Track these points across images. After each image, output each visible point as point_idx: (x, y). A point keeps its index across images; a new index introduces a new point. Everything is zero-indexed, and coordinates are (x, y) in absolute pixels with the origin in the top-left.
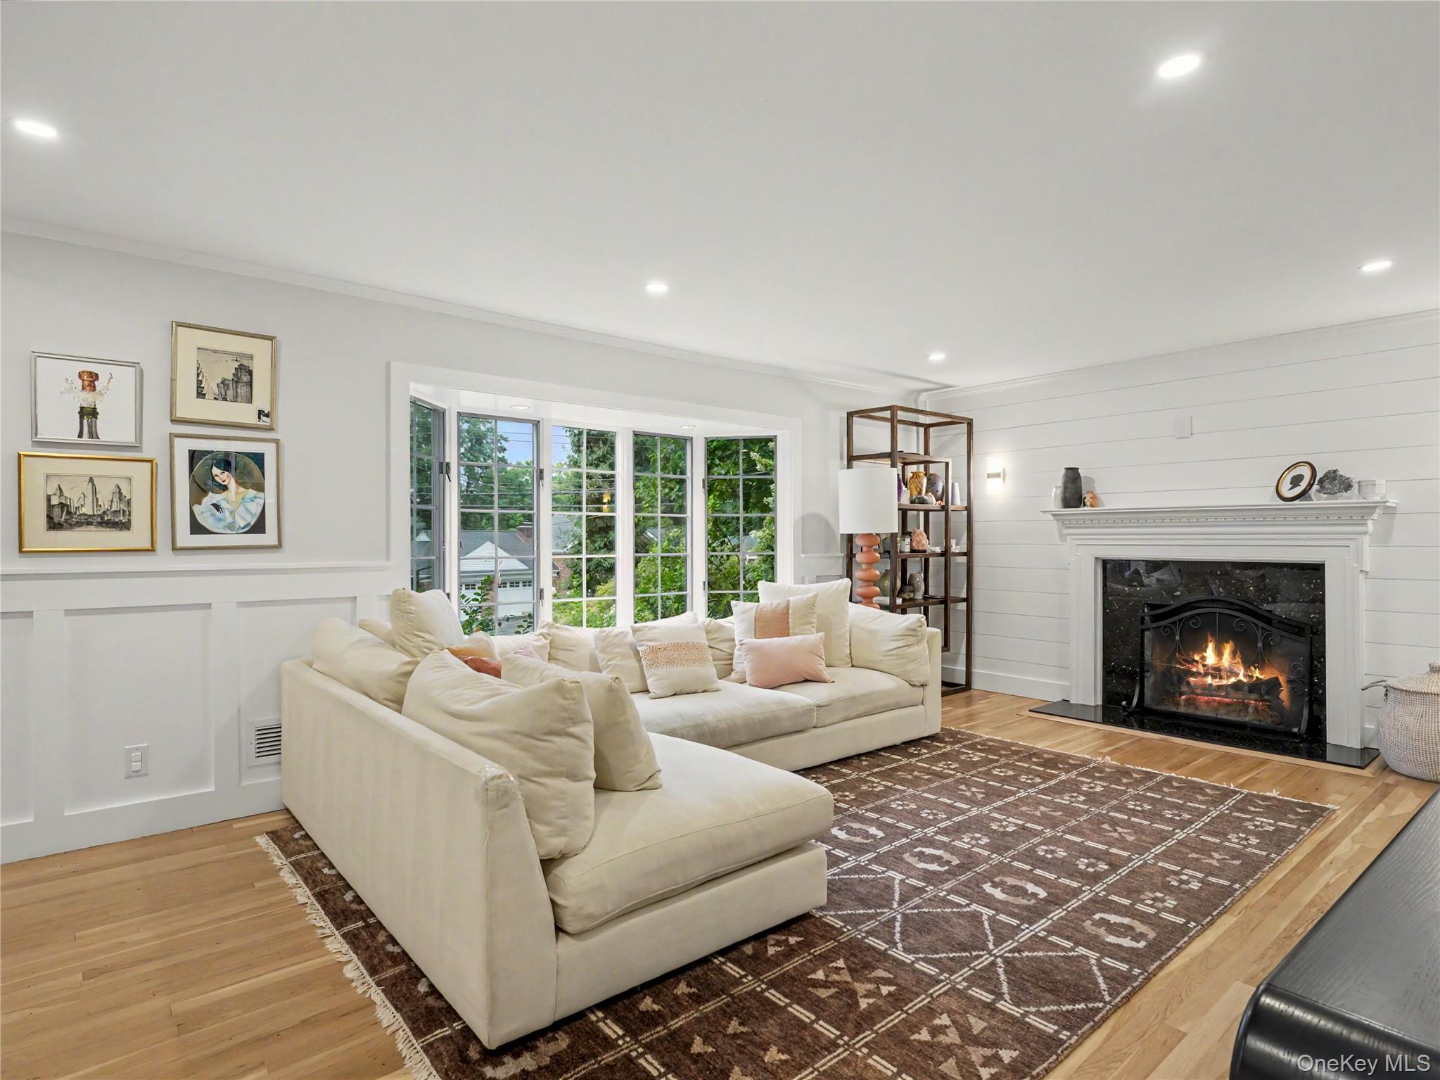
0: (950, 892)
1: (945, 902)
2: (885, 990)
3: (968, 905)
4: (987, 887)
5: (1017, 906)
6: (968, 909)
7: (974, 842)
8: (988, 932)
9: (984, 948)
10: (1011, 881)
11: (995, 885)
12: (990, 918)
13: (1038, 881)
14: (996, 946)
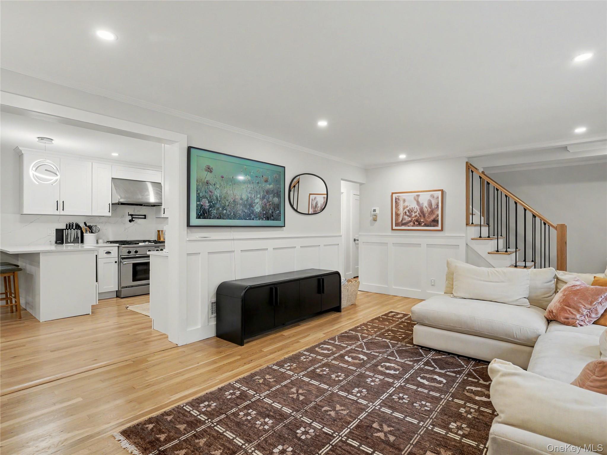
0: (378, 356)
1: (379, 353)
2: (386, 334)
3: (371, 352)
4: (365, 358)
5: (355, 353)
6: (371, 351)
7: (374, 379)
8: (364, 346)
9: (365, 343)
10: (357, 361)
11: (363, 359)
12: (364, 349)
13: (347, 362)
14: (362, 343)
